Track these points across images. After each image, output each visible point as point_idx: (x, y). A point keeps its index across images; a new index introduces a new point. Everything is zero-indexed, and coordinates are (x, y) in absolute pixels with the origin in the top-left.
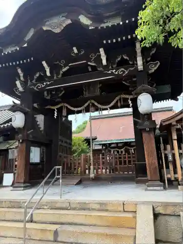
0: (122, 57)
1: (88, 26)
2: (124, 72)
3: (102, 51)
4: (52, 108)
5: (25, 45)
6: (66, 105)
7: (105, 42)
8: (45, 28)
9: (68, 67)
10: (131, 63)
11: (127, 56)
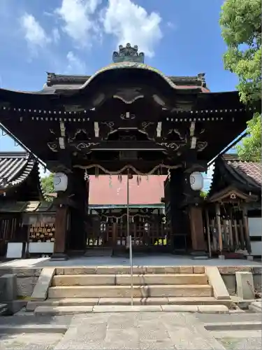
0: (173, 132)
1: (161, 107)
2: (175, 147)
3: (160, 124)
4: (82, 167)
5: (93, 109)
6: (99, 166)
7: (168, 119)
8: (115, 97)
9: (116, 130)
10: (181, 138)
11: (179, 131)
